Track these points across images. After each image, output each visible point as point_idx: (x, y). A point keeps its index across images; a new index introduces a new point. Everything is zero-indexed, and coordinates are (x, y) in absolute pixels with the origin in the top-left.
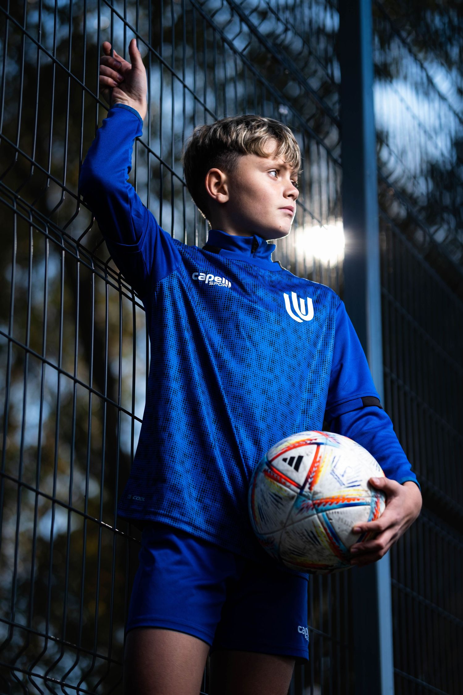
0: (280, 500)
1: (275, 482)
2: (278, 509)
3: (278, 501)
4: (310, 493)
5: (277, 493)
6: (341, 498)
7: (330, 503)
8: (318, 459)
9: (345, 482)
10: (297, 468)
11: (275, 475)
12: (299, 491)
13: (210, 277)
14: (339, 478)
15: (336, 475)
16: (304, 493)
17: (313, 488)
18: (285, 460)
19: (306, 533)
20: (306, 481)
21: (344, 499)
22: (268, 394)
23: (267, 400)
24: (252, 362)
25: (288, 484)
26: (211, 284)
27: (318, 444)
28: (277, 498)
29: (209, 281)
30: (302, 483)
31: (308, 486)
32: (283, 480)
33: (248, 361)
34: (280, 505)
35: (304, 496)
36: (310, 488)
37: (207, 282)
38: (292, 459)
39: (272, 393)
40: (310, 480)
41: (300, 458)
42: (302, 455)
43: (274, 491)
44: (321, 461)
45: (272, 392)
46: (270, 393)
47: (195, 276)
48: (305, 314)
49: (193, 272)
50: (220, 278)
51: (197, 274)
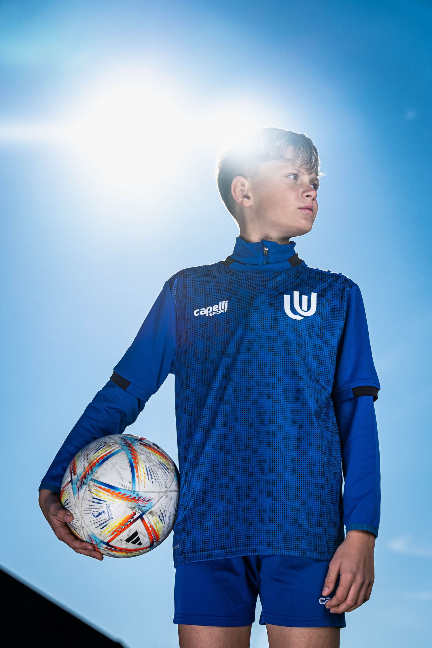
0: (161, 515)
1: (156, 530)
2: (165, 509)
4: (136, 510)
5: (160, 521)
6: (114, 495)
7: (125, 496)
8: (116, 533)
9: (105, 506)
12: (144, 516)
13: (209, 310)
14: (108, 512)
15: (109, 515)
16: (141, 513)
17: (132, 514)
18: (140, 544)
20: (134, 521)
21: (112, 493)
22: (273, 397)
23: (273, 403)
24: (253, 373)
25: (149, 525)
26: (211, 315)
28: (161, 517)
29: (209, 313)
30: (139, 520)
31: (135, 517)
32: (150, 529)
33: (249, 373)
35: (141, 511)
36: (135, 514)
37: (207, 315)
38: (135, 542)
39: (277, 396)
40: (132, 520)
41: (128, 540)
43: (161, 523)
45: (277, 394)
46: (275, 396)
47: (197, 313)
48: (307, 310)
49: (194, 310)
50: (217, 306)
51: (198, 310)
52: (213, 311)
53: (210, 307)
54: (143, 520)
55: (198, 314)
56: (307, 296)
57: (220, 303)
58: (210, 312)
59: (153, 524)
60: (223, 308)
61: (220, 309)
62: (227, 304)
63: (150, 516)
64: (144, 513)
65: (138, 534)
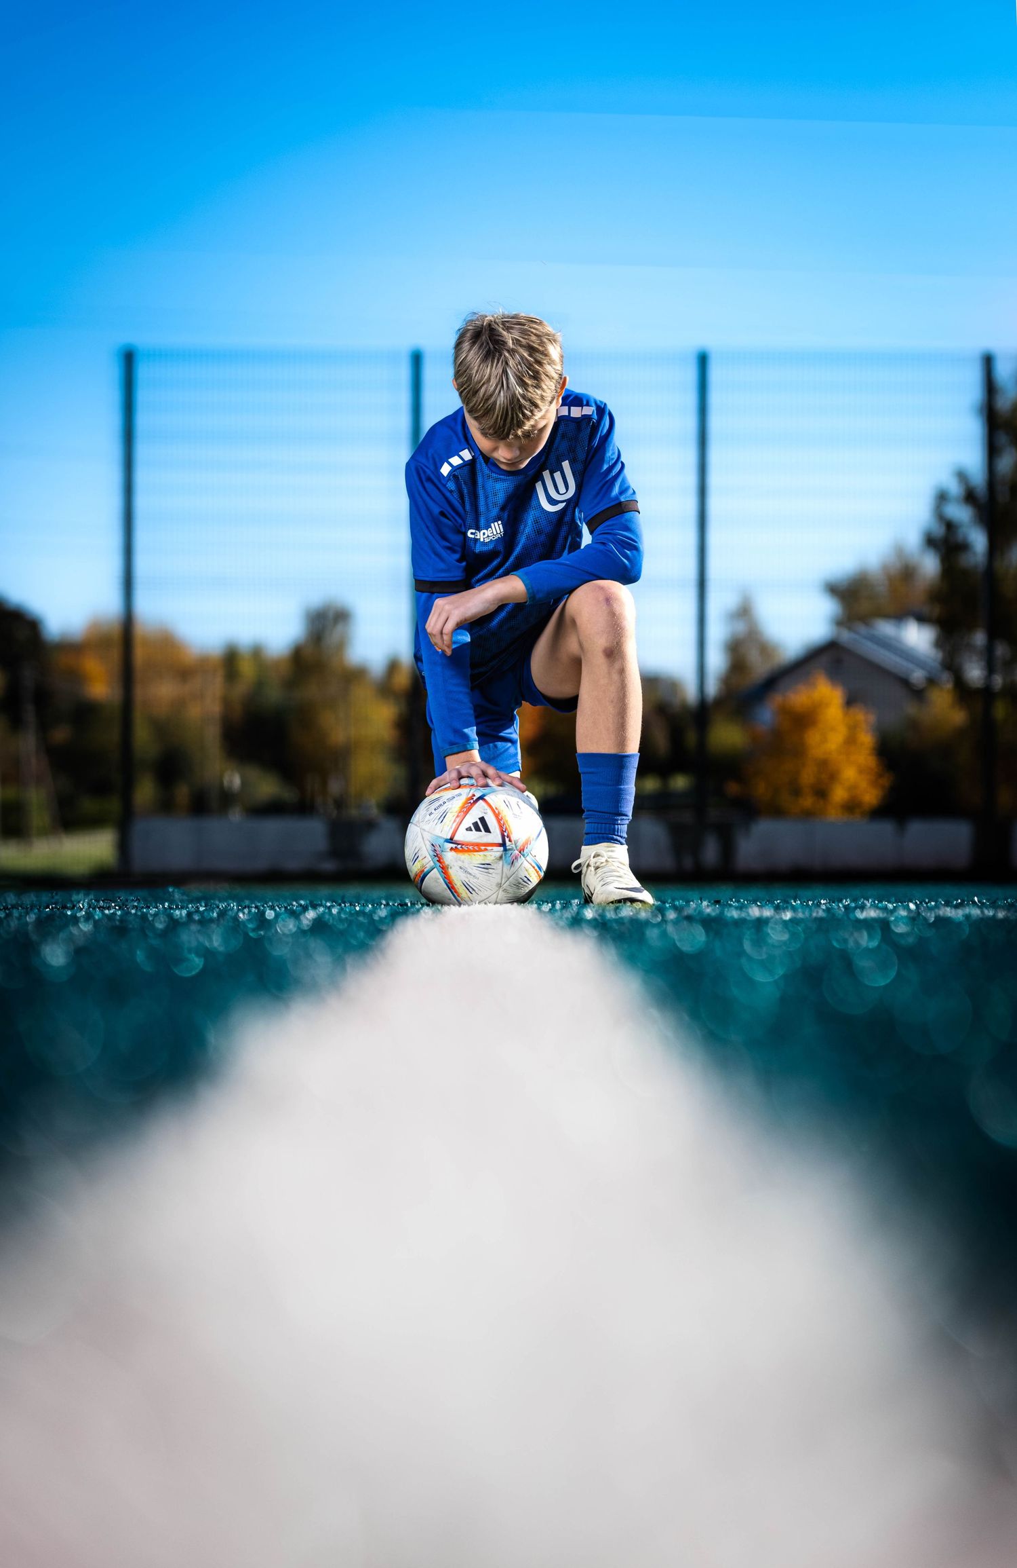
0: (489, 866)
1: (476, 853)
2: (490, 875)
3: (487, 869)
4: (513, 844)
5: (482, 862)
8: (497, 811)
10: (487, 830)
11: (471, 847)
12: (502, 848)
13: (484, 534)
16: (508, 848)
17: (512, 839)
18: (469, 829)
19: (521, 881)
20: (503, 837)
25: (489, 848)
27: (481, 798)
28: (486, 866)
30: (501, 842)
31: (507, 840)
32: (483, 848)
34: (491, 871)
35: (510, 849)
36: (510, 841)
38: (475, 824)
40: (505, 834)
41: (482, 819)
42: (481, 816)
43: (478, 862)
44: (501, 812)
47: (472, 533)
48: (565, 491)
49: (469, 529)
50: (490, 529)
51: (474, 531)
52: (488, 536)
53: (485, 531)
54: (500, 845)
55: (473, 536)
56: (559, 472)
57: (492, 525)
58: (485, 537)
59: (486, 853)
60: (499, 532)
61: (495, 533)
62: (501, 526)
63: (498, 854)
64: (505, 850)
65: (486, 832)
